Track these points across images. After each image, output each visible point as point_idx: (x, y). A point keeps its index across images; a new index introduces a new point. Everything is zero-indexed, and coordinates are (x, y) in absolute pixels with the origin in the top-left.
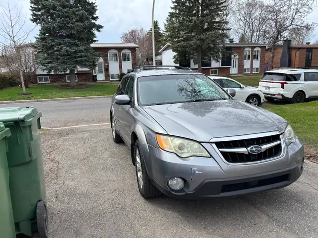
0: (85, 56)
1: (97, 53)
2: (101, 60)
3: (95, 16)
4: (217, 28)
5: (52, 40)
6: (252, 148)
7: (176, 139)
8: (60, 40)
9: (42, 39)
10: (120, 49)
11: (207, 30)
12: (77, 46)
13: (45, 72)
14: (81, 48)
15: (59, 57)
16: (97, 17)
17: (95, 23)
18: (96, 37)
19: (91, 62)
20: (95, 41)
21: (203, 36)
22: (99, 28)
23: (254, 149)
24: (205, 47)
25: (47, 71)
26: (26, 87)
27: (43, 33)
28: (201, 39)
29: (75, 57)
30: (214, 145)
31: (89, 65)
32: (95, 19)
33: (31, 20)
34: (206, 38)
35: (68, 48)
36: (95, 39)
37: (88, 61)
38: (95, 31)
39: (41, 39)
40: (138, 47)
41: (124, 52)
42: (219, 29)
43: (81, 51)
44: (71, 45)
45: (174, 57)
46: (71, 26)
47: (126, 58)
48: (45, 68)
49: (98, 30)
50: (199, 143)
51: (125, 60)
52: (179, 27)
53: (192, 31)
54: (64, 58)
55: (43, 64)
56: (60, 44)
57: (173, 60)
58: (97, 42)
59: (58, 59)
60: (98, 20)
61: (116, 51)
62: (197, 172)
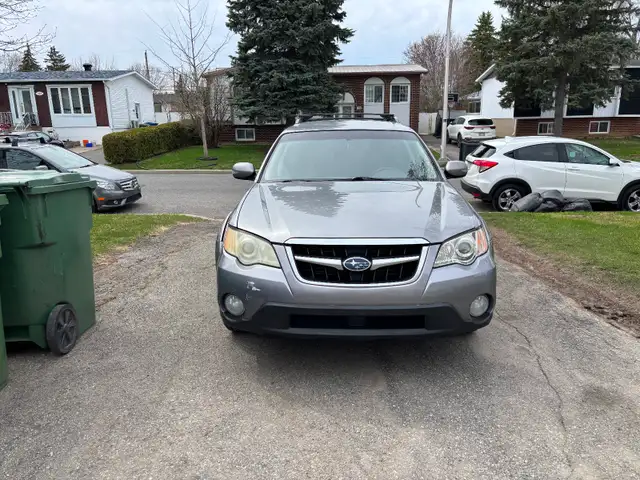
0: (315, 92)
1: (339, 86)
2: (349, 98)
3: (339, 11)
4: (611, 27)
5: (258, 61)
6: (351, 261)
7: (245, 235)
8: (270, 62)
9: (243, 59)
10: (387, 77)
11: (586, 30)
12: (301, 71)
13: (244, 121)
14: (308, 76)
15: (267, 92)
16: (344, 14)
17: (337, 27)
18: (339, 54)
19: (324, 104)
20: (338, 61)
21: (570, 45)
22: (345, 35)
23: (353, 263)
24: (575, 69)
25: (248, 119)
26: (210, 147)
27: (243, 48)
28: (565, 52)
29: (295, 94)
30: (289, 249)
31: (322, 110)
32: (339, 17)
33: (228, 25)
34: (579, 51)
35: (284, 76)
36: (337, 57)
37: (318, 102)
38: (337, 42)
39: (240, 59)
40: (425, 73)
41: (396, 82)
42: (617, 29)
43: (306, 82)
44: (289, 70)
45: (502, 93)
46: (292, 34)
47: (398, 96)
48: (243, 113)
49: (343, 40)
50: (272, 243)
51: (397, 99)
52: (517, 27)
53: (547, 35)
54: (276, 96)
55: (242, 107)
56: (271, 68)
57: (499, 100)
58: (341, 64)
59: (266, 97)
60: (345, 19)
61: (380, 82)
62: (254, 289)
